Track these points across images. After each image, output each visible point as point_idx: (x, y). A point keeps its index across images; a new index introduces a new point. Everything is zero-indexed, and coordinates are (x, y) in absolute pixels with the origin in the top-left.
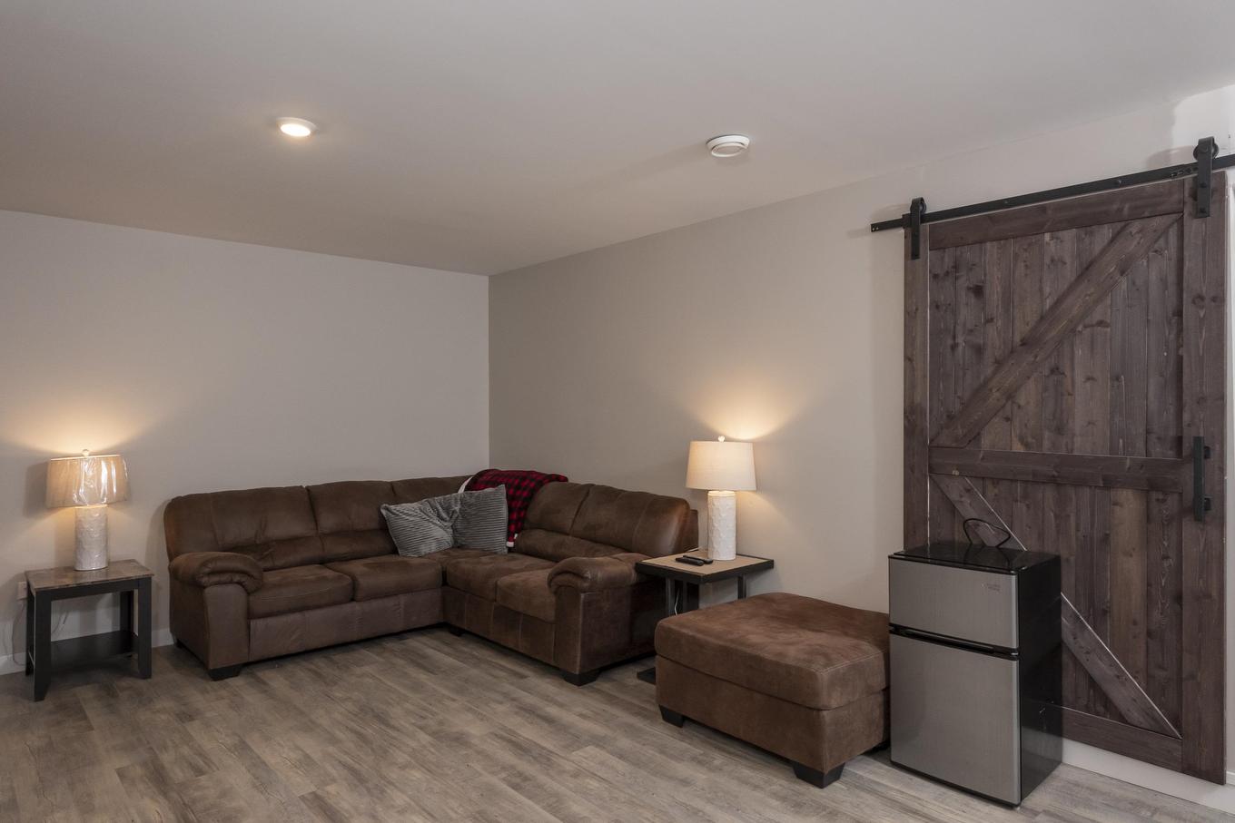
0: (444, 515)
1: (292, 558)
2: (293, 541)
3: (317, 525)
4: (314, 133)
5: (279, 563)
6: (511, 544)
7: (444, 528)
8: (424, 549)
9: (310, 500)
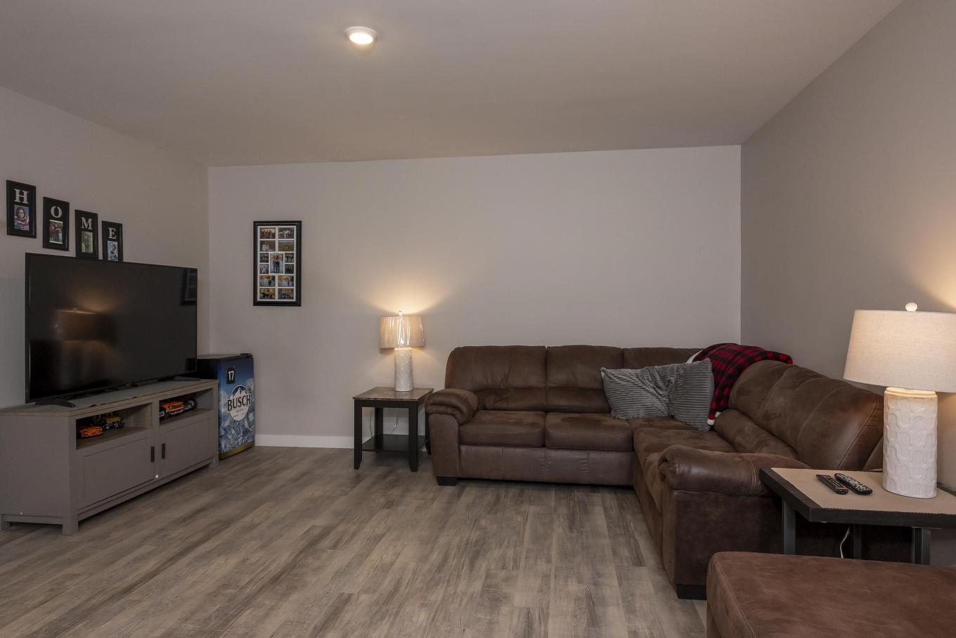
0: (661, 384)
1: (520, 404)
2: (527, 390)
3: (546, 379)
4: (376, 39)
5: (511, 405)
6: (711, 422)
7: (658, 396)
8: (632, 413)
9: (546, 357)
